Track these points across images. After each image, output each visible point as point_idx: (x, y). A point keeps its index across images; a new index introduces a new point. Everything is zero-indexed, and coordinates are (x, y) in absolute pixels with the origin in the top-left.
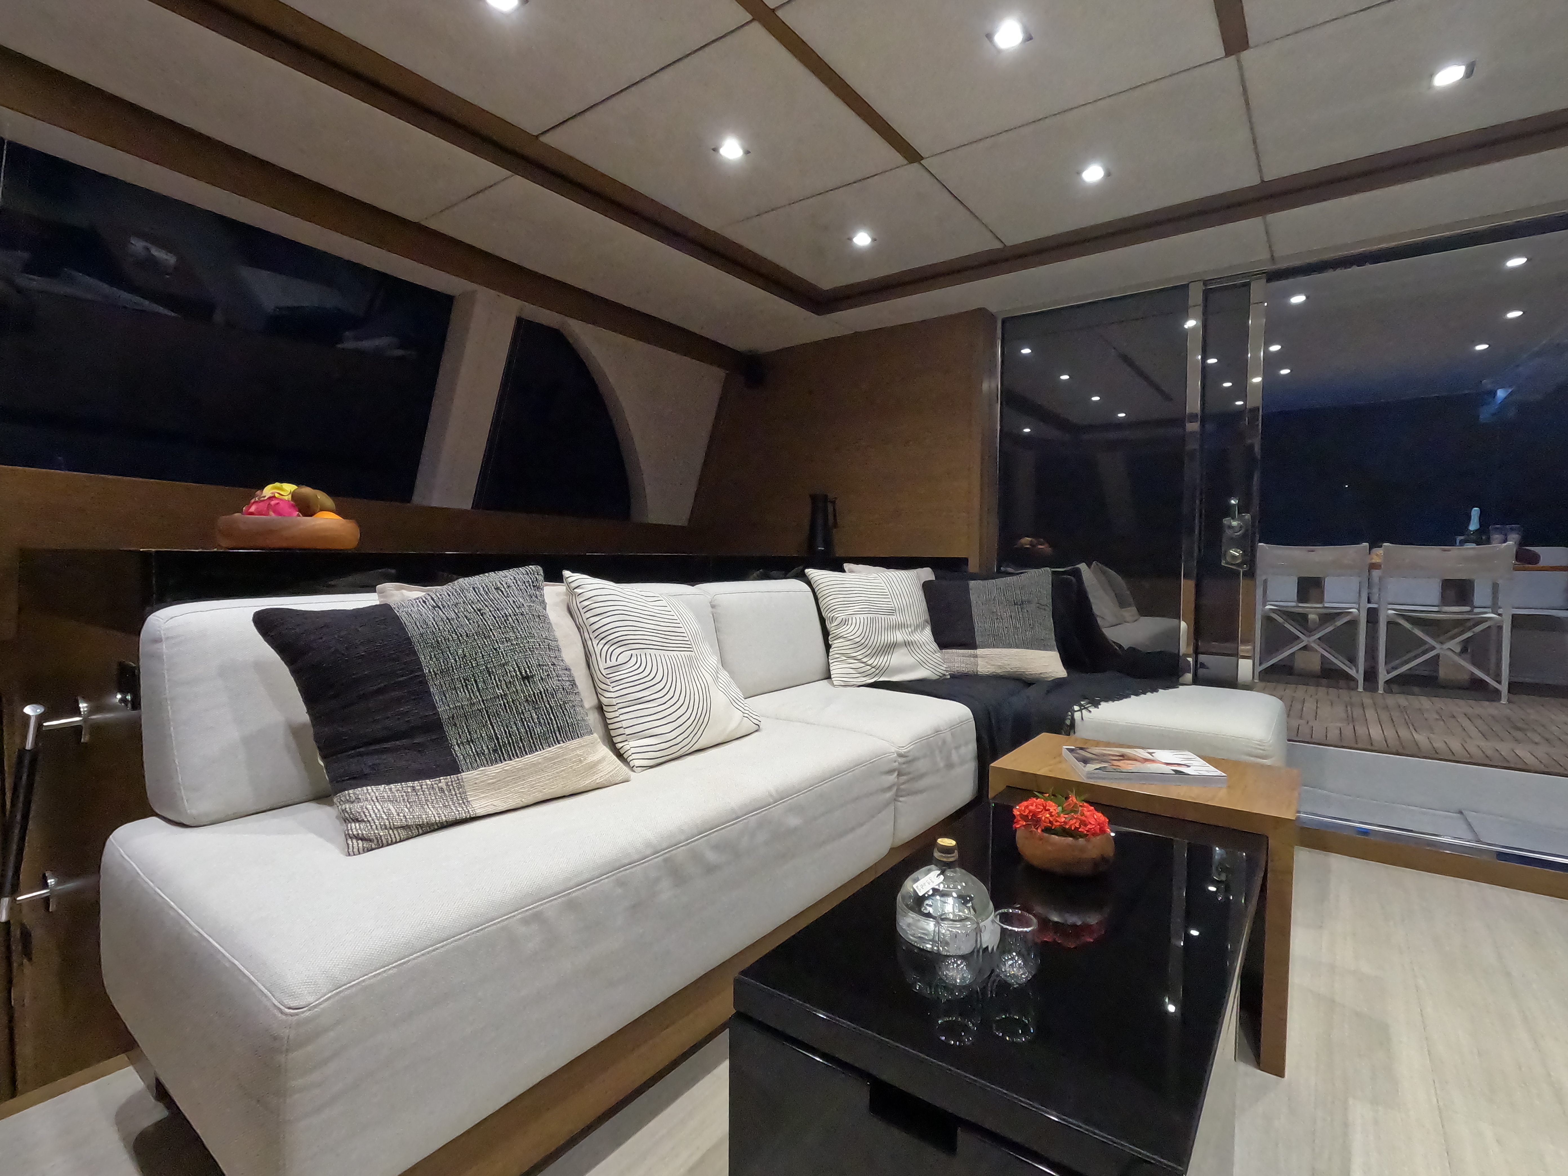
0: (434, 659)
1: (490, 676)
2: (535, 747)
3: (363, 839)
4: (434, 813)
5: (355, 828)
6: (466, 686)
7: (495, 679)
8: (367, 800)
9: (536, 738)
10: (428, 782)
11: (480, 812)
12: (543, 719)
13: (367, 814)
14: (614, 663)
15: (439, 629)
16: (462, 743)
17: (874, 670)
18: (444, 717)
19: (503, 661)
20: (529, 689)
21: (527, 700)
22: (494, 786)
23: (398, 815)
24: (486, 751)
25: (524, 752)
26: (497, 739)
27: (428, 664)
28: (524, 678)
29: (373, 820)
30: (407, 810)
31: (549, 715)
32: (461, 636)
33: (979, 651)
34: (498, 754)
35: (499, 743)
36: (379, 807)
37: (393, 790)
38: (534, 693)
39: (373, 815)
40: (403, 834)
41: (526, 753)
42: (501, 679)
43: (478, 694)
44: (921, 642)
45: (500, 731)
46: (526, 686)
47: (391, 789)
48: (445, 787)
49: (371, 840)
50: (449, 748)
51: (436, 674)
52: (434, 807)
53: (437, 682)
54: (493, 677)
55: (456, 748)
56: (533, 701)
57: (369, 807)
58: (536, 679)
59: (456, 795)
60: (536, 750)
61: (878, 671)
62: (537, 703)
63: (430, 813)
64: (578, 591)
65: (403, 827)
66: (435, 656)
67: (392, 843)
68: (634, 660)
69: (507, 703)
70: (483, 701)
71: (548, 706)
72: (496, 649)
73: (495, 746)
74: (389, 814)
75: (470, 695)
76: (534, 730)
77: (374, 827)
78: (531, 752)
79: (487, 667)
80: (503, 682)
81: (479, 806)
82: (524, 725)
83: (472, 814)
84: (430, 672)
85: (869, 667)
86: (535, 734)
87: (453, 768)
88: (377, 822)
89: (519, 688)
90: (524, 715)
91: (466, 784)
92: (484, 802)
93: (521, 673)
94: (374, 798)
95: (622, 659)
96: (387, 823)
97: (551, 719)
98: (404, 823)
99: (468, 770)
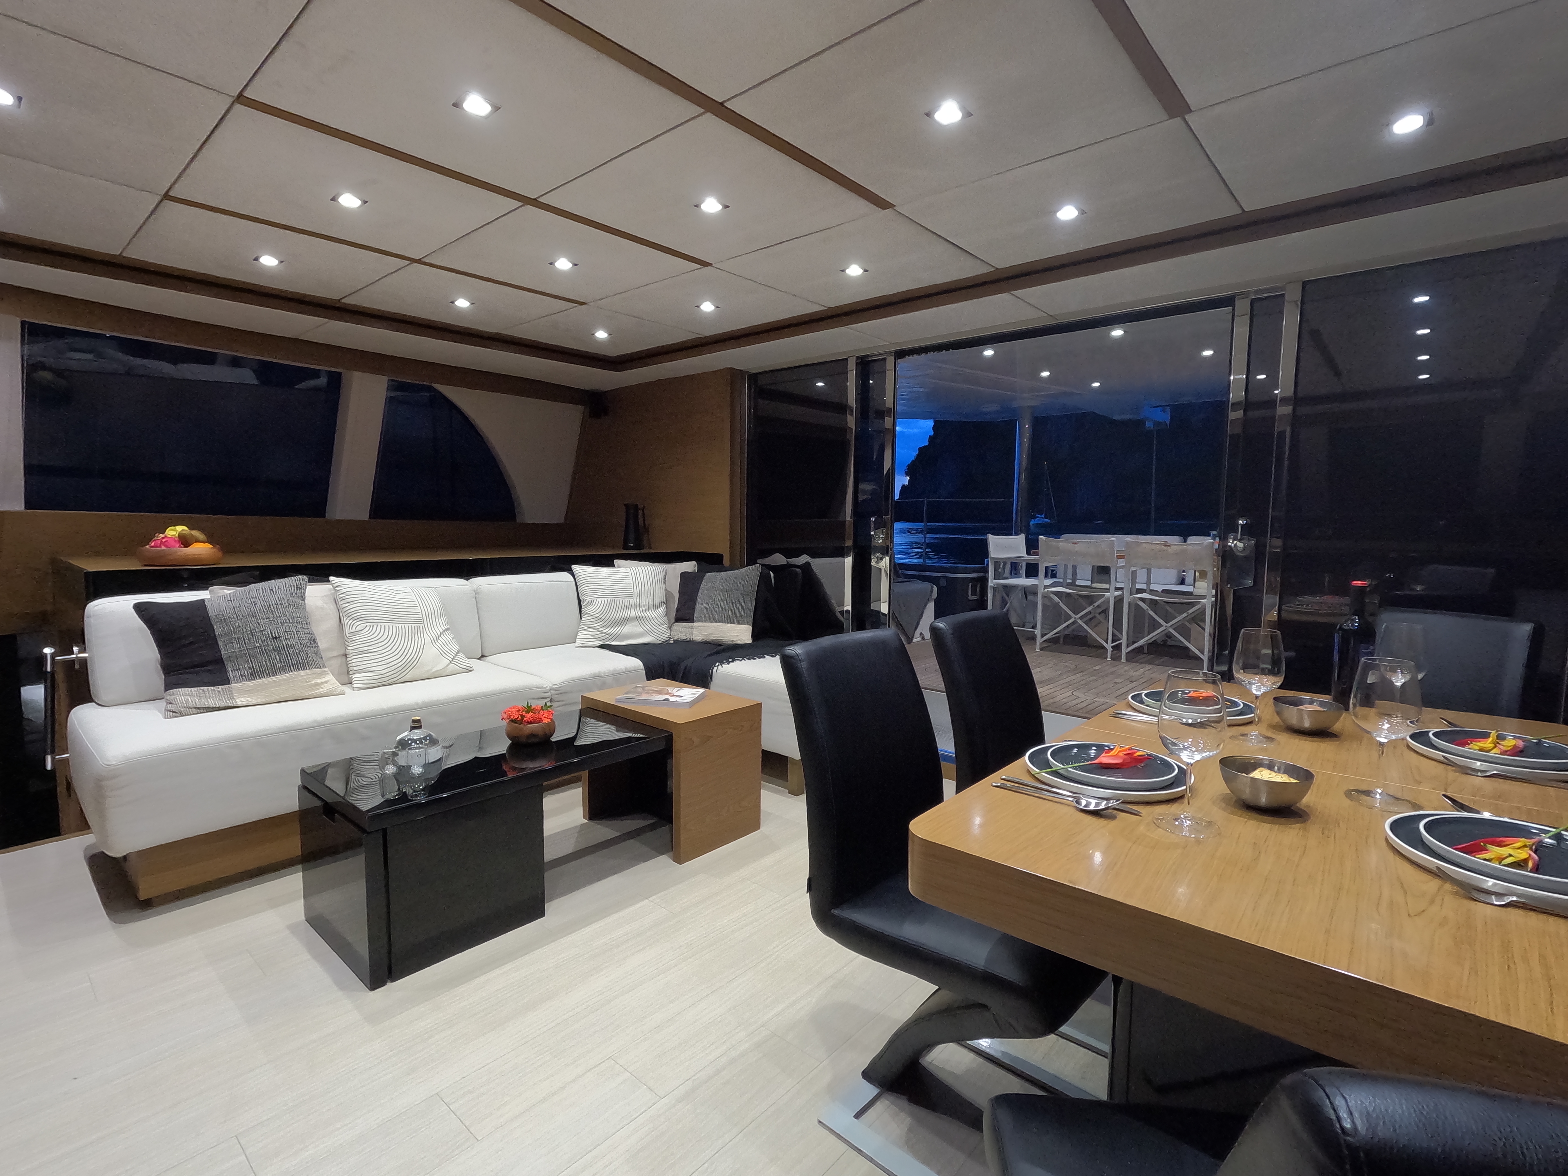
0: (222, 628)
1: (253, 637)
2: (276, 673)
3: (173, 712)
4: (211, 703)
5: (170, 707)
6: (239, 641)
7: (255, 638)
8: (177, 694)
9: (277, 669)
10: (212, 688)
11: (240, 703)
12: (283, 659)
13: (176, 700)
14: (354, 630)
15: (227, 613)
16: (234, 669)
17: (608, 636)
18: (224, 657)
19: (262, 629)
20: (277, 643)
21: (274, 649)
22: (248, 692)
23: (192, 702)
24: (246, 674)
25: (268, 675)
26: (254, 668)
27: (218, 631)
28: (273, 638)
29: (178, 703)
30: (197, 700)
31: (287, 657)
32: (239, 616)
33: (695, 624)
34: (253, 676)
35: (254, 670)
36: (183, 698)
37: (192, 691)
38: (279, 646)
39: (179, 701)
40: (195, 711)
41: (270, 676)
42: (259, 638)
43: (245, 646)
44: (651, 617)
45: (255, 664)
46: (274, 642)
47: (191, 691)
48: (221, 691)
49: (176, 713)
50: (226, 672)
51: (222, 636)
52: (213, 700)
53: (223, 640)
54: (254, 637)
55: (230, 672)
56: (277, 650)
57: (178, 698)
58: (282, 639)
59: (227, 695)
60: (277, 674)
61: (611, 637)
62: (280, 651)
63: (210, 702)
64: (337, 589)
65: (195, 708)
66: (222, 626)
67: (188, 715)
68: (367, 628)
69: (262, 650)
70: (247, 649)
71: (287, 653)
72: (258, 623)
73: (252, 672)
74: (187, 701)
75: (240, 646)
76: (276, 665)
77: (178, 707)
78: (273, 675)
79: (251, 632)
80: (260, 640)
81: (239, 701)
82: (270, 662)
83: (235, 704)
84: (219, 634)
85: (604, 635)
86: (276, 667)
87: (226, 681)
88: (180, 705)
89: (269, 643)
90: (271, 657)
91: (233, 690)
92: (242, 699)
93: (272, 636)
94: (181, 694)
95: (359, 628)
96: (185, 705)
97: (288, 660)
98: (195, 706)
99: (235, 683)
